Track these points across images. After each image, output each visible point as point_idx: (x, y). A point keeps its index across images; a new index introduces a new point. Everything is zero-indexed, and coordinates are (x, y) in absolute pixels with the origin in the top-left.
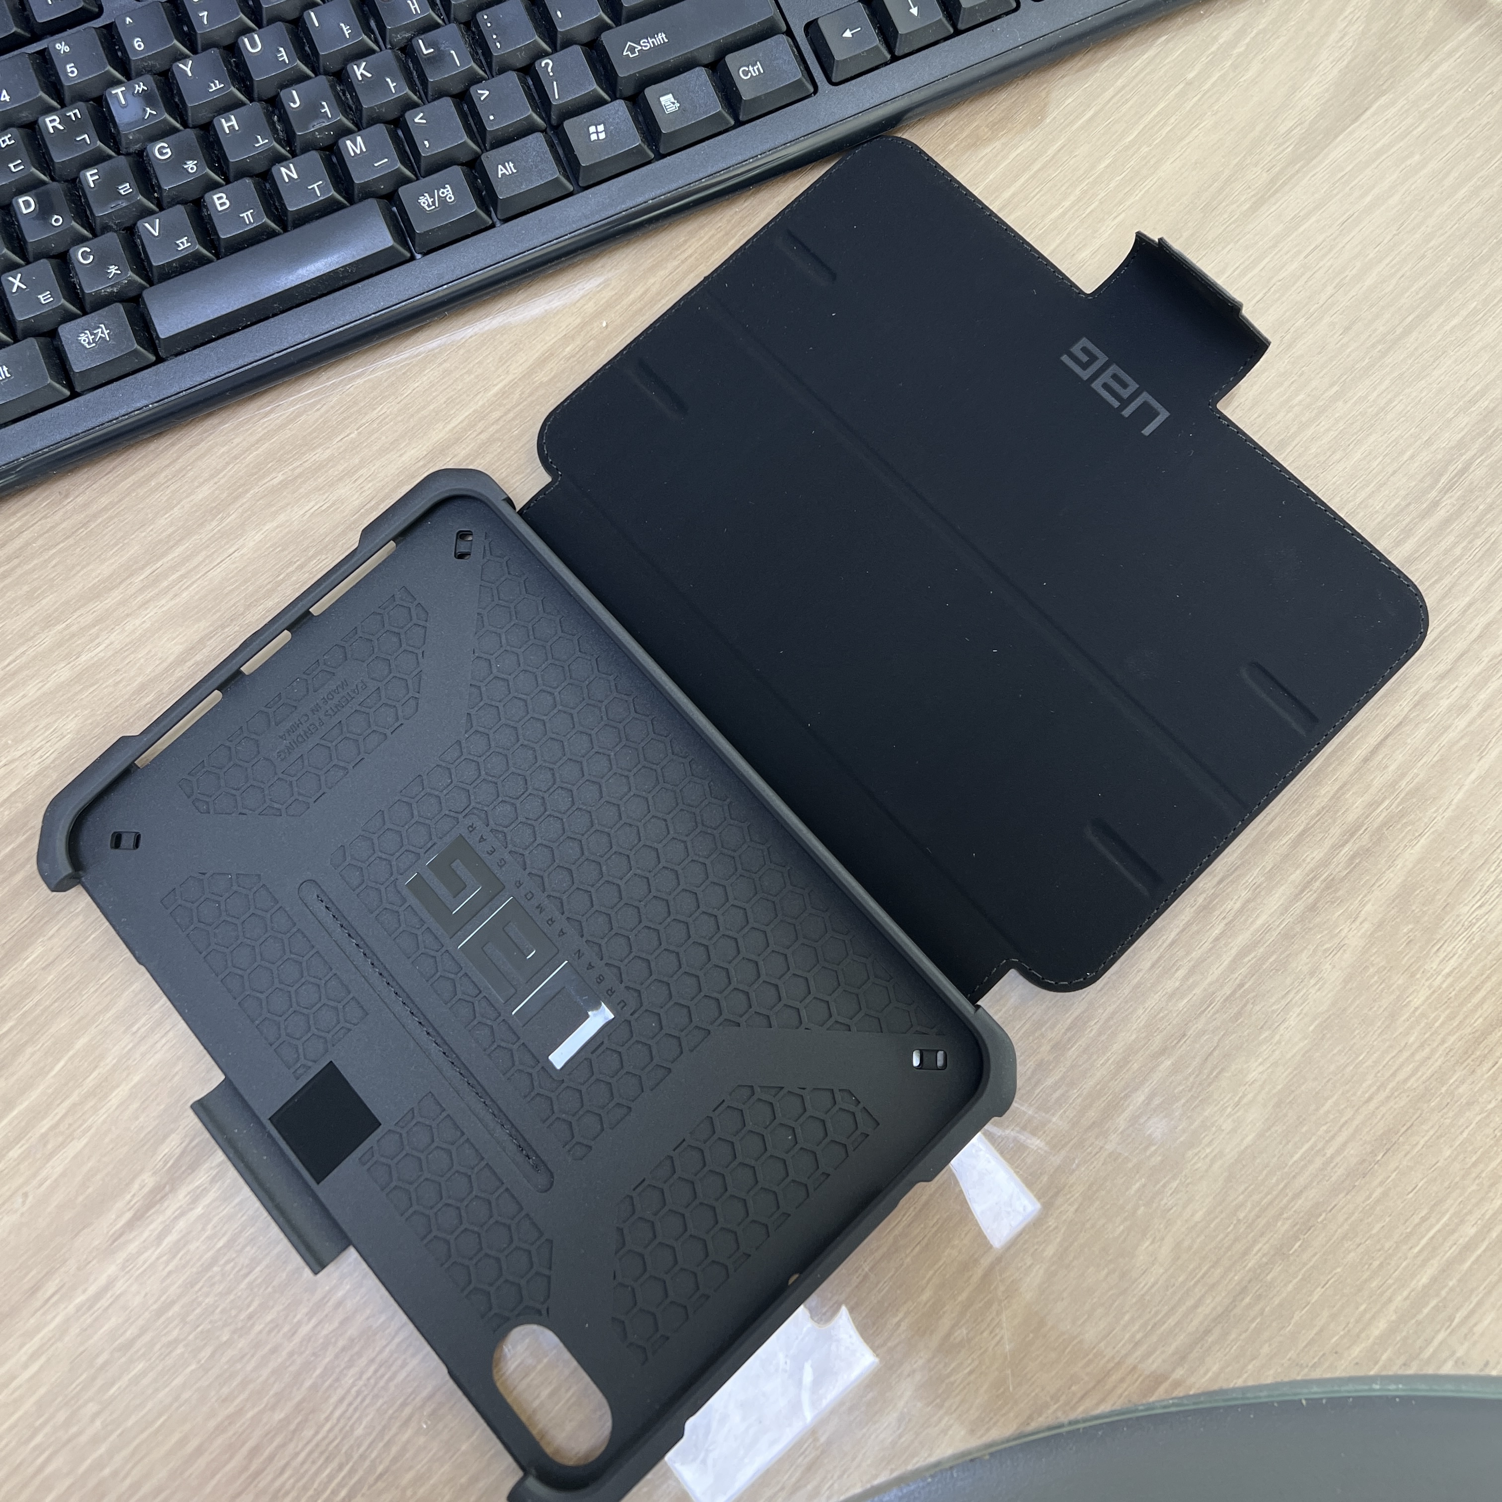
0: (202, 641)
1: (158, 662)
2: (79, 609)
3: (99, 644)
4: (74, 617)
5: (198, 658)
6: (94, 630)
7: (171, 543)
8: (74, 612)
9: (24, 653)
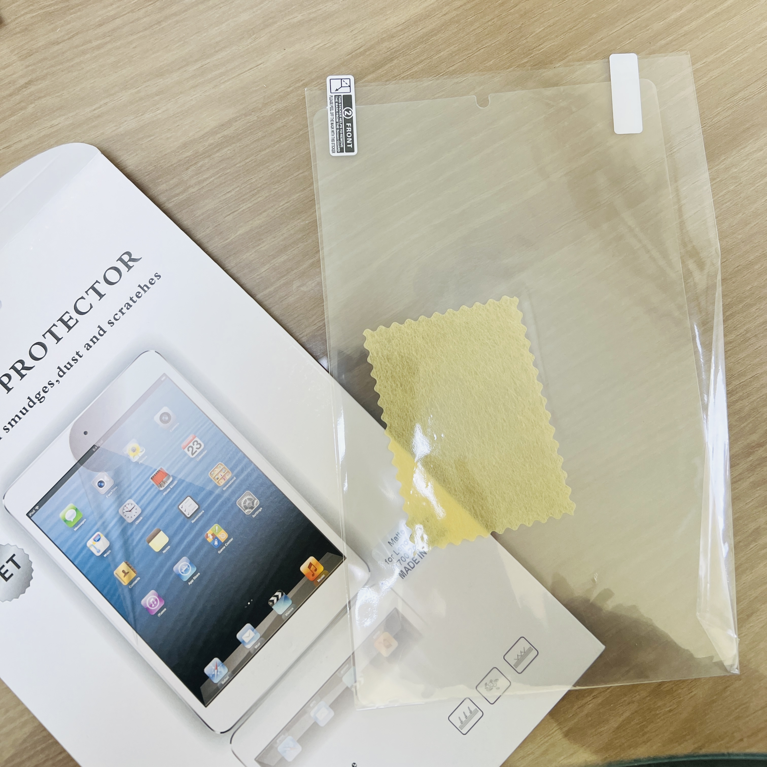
0: (229, 123)
1: (198, 130)
2: (148, 81)
3: (158, 109)
4: (144, 86)
5: (225, 133)
6: (157, 98)
7: (217, 49)
8: (145, 82)
9: (106, 104)
